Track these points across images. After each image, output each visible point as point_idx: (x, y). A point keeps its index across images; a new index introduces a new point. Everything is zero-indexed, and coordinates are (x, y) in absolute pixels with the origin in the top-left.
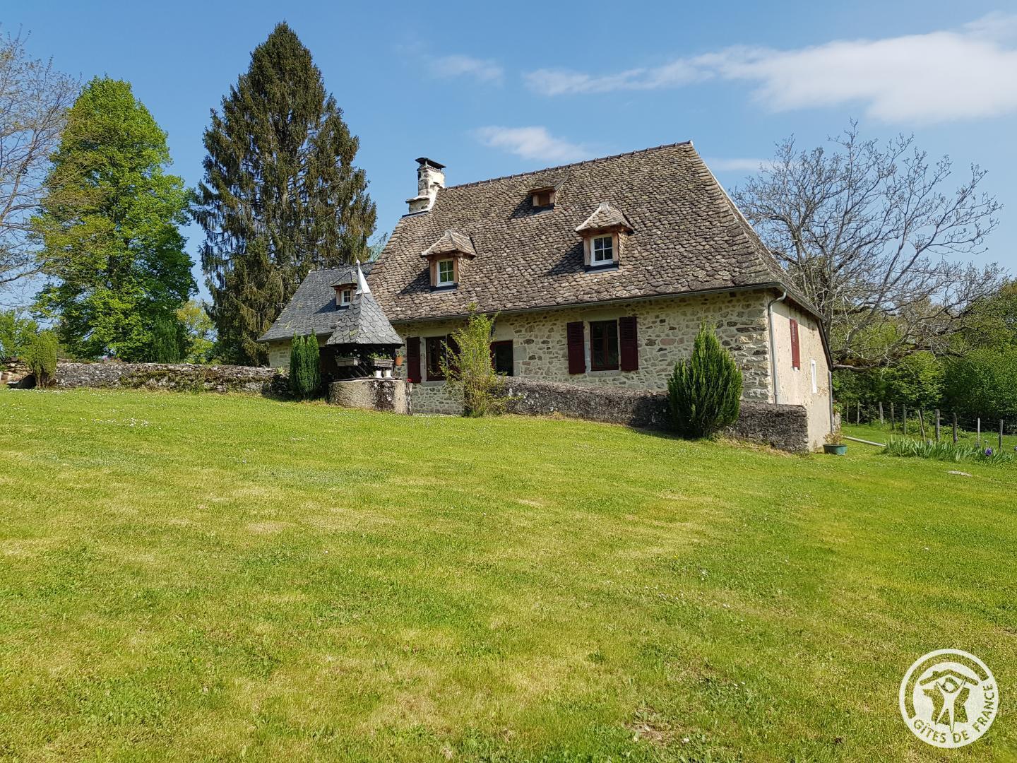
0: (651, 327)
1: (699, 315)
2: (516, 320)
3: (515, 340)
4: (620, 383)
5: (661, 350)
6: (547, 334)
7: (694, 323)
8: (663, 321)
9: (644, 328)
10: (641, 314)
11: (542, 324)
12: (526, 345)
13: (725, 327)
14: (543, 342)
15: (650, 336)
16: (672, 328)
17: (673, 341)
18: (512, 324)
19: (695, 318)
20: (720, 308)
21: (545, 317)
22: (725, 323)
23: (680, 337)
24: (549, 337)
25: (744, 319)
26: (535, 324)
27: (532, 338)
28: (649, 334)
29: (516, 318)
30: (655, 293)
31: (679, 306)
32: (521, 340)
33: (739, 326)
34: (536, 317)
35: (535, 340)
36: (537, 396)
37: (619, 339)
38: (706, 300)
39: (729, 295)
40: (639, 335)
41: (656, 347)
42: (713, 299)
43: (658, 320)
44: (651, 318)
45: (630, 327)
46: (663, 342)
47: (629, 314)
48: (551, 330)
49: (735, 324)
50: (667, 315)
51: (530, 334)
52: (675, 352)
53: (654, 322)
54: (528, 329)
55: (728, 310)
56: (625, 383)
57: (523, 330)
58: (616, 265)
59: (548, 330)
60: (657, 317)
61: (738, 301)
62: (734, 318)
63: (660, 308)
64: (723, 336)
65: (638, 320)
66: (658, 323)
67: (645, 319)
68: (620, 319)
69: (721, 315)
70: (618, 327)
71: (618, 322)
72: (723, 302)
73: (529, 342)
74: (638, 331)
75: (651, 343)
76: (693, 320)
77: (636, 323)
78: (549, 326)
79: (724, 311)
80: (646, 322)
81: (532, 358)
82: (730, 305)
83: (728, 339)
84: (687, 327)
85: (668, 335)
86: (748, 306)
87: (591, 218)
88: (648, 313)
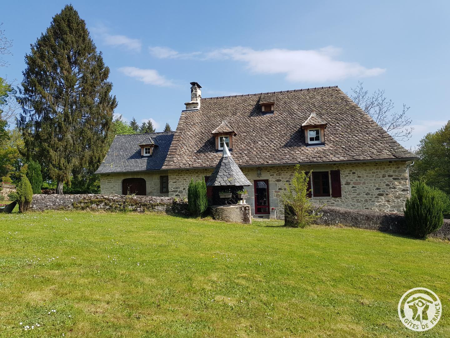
0: (348, 176)
1: (373, 171)
2: (271, 169)
3: (270, 180)
4: (331, 203)
5: (353, 187)
6: (289, 177)
7: (370, 174)
8: (354, 173)
9: (344, 176)
10: (342, 169)
11: (286, 172)
12: (277, 182)
13: (387, 177)
14: (287, 181)
15: (347, 180)
16: (359, 177)
17: (360, 183)
18: (269, 171)
19: (371, 172)
20: (384, 168)
21: (288, 169)
22: (387, 175)
23: (363, 181)
24: (290, 178)
25: (396, 174)
26: (282, 172)
27: (280, 179)
28: (347, 179)
29: (271, 168)
30: (354, 159)
31: (362, 166)
32: (274, 180)
33: (394, 177)
34: (282, 168)
35: (282, 180)
36: (329, 215)
37: (330, 181)
38: (377, 164)
39: (388, 162)
40: (341, 179)
41: (351, 186)
42: (380, 163)
43: (351, 172)
44: (347, 172)
45: (336, 176)
46: (354, 183)
47: (335, 169)
48: (291, 175)
49: (392, 176)
50: (356, 170)
51: (279, 177)
52: (360, 189)
53: (349, 173)
54: (278, 175)
55: (388, 169)
56: (334, 203)
57: (275, 174)
58: (323, 144)
59: (289, 175)
60: (351, 171)
61: (393, 165)
62: (391, 173)
63: (353, 167)
64: (386, 181)
65: (340, 172)
66: (351, 174)
67: (344, 172)
68: (331, 171)
69: (385, 172)
70: (330, 175)
71: (329, 172)
72: (386, 165)
73: (279, 181)
74: (341, 177)
75: (348, 184)
76: (370, 173)
77: (340, 173)
78: (290, 173)
79: (386, 169)
80: (345, 173)
81: (280, 189)
82: (389, 167)
83: (388, 183)
84: (367, 176)
85: (357, 180)
86: (398, 168)
87: (308, 120)
88: (346, 169)
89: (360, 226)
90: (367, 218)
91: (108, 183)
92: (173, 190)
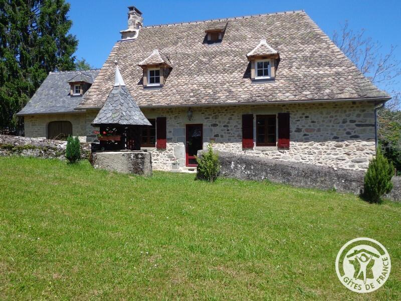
0: (299, 120)
1: (331, 114)
2: (206, 111)
3: (204, 124)
4: (277, 155)
5: (305, 135)
6: (228, 121)
7: (327, 119)
8: (307, 117)
9: (294, 120)
10: (292, 112)
11: (224, 114)
12: (212, 127)
13: (348, 123)
14: (224, 126)
15: (298, 126)
16: (313, 122)
17: (314, 130)
18: (202, 113)
19: (329, 116)
20: (345, 111)
21: (226, 110)
22: (348, 121)
23: (318, 128)
24: (228, 123)
25: (361, 118)
26: (219, 114)
27: (217, 123)
28: (297, 125)
30: (306, 99)
31: (318, 108)
32: (210, 124)
33: (357, 123)
34: (220, 109)
35: (219, 124)
36: (252, 168)
37: (277, 127)
38: (336, 105)
39: (351, 103)
40: (290, 125)
41: (302, 133)
42: (341, 105)
43: (304, 116)
44: (299, 115)
45: (285, 119)
46: (307, 130)
47: (284, 111)
48: (230, 119)
49: (354, 121)
50: (310, 113)
51: (215, 120)
52: (314, 137)
53: (301, 117)
54: (214, 117)
55: (351, 112)
56: (280, 155)
57: (211, 117)
58: (273, 79)
59: (227, 118)
60: (303, 114)
61: (358, 107)
62: (354, 118)
63: (306, 109)
64: (347, 128)
65: (291, 115)
66: (304, 118)
67: (295, 115)
68: (279, 114)
69: (346, 116)
70: (277, 119)
71: (277, 116)
72: (348, 107)
73: (215, 125)
74: (290, 122)
75: (298, 130)
76: (327, 117)
77: (289, 117)
78: (229, 116)
79: (348, 113)
80: (296, 117)
81: (216, 136)
82: (352, 109)
83: (351, 131)
84: (323, 121)
85: (310, 126)
86: (364, 111)
87: (256, 48)
88: (297, 111)
89: (294, 184)
90: (303, 173)
91: (32, 125)
92: (91, 134)
